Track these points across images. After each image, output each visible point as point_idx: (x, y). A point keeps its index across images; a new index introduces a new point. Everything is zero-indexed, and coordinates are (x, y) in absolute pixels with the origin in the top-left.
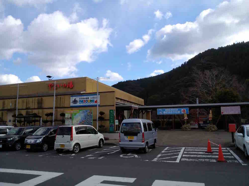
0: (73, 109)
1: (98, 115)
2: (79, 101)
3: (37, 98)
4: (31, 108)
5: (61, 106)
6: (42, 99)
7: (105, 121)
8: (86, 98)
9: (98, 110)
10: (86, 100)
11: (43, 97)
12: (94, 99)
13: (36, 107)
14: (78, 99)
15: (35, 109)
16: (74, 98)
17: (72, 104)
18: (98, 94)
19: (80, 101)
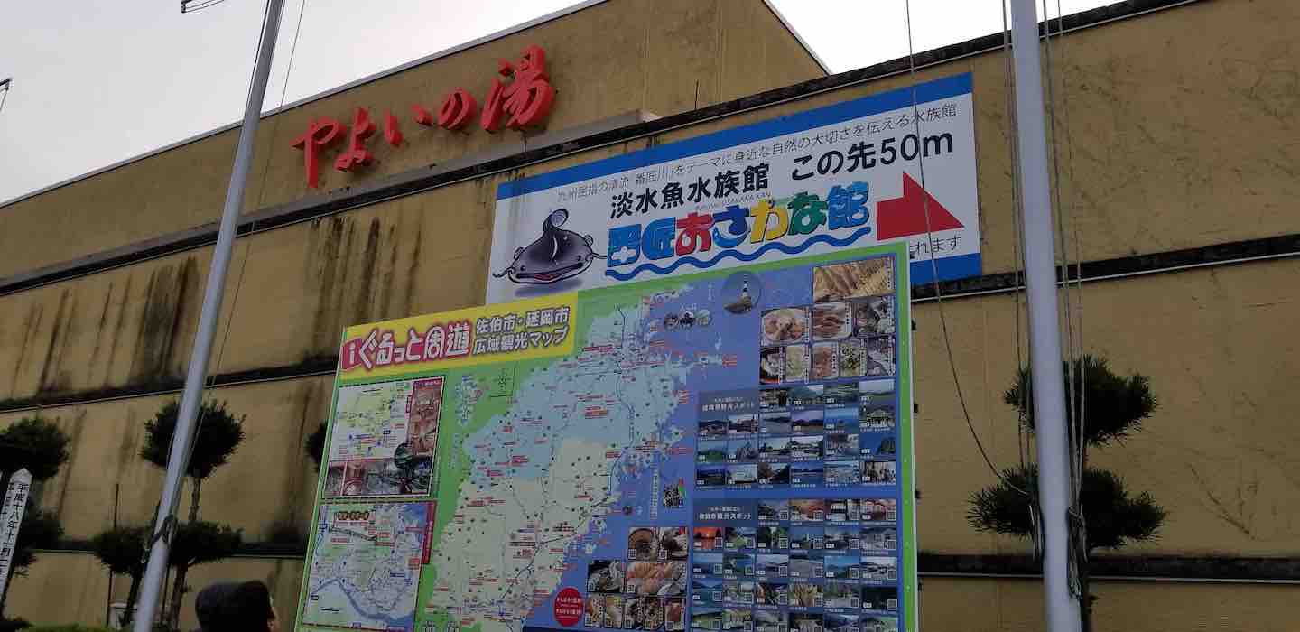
2: (601, 246)
6: (187, 278)
8: (727, 182)
10: (712, 205)
12: (861, 174)
14: (592, 208)
16: (541, 204)
19: (618, 238)
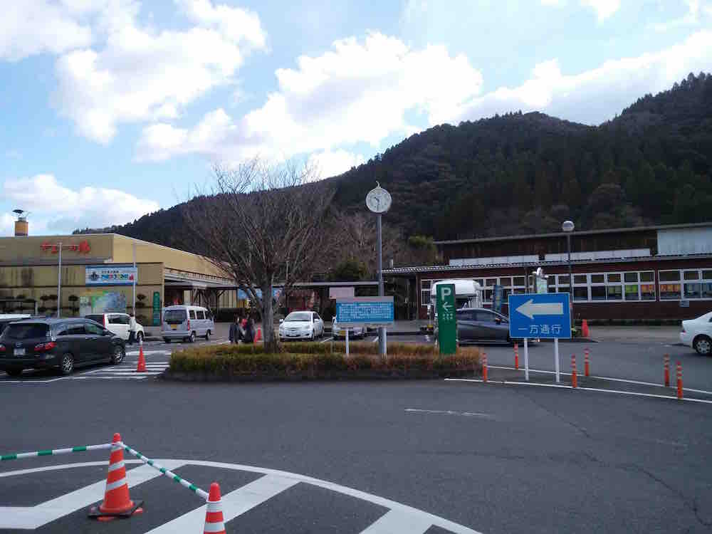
0: (91, 288)
1: (135, 300)
2: (100, 276)
3: (20, 269)
4: (10, 285)
5: (68, 284)
6: (31, 271)
7: (146, 310)
8: (114, 272)
9: (135, 291)
11: (34, 268)
12: (128, 273)
13: (20, 284)
14: (99, 272)
15: (17, 287)
16: (92, 270)
17: (88, 281)
18: (135, 265)
19: (103, 276)
